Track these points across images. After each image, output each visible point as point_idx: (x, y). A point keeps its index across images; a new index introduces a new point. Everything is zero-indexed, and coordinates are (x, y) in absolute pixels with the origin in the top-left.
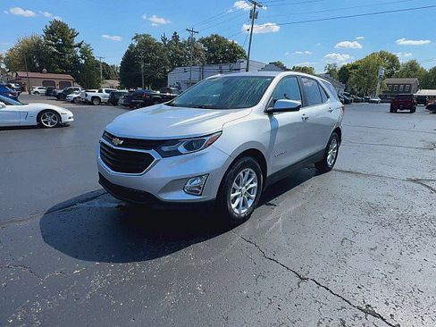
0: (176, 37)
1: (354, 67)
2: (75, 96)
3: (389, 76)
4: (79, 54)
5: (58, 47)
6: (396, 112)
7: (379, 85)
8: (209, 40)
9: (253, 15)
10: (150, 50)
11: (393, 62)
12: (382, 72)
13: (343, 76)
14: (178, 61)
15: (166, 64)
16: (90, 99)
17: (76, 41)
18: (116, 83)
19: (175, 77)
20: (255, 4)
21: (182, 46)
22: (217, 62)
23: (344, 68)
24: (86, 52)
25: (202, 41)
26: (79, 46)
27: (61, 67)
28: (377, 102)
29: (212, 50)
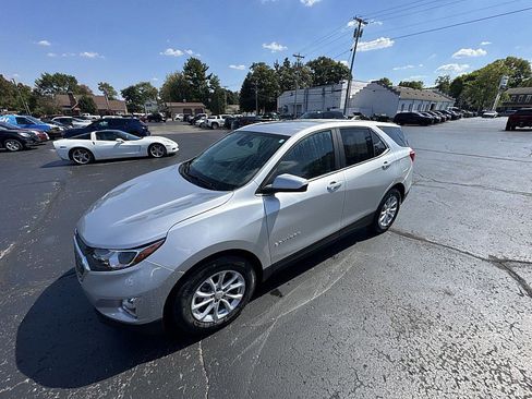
0: (287, 62)
1: (470, 78)
2: (201, 121)
3: (513, 86)
4: (209, 85)
5: (194, 80)
6: (514, 130)
7: (498, 97)
8: (316, 62)
9: (358, 34)
10: (263, 77)
11: (523, 69)
12: (505, 81)
13: (455, 89)
14: (287, 86)
15: (277, 88)
16: (210, 124)
17: (207, 74)
18: (237, 107)
19: (284, 100)
20: (360, 21)
21: (291, 71)
22: (322, 84)
23: (458, 80)
24: (215, 83)
25: (310, 64)
26: (209, 78)
27: (197, 97)
28: (492, 117)
29: (318, 72)
